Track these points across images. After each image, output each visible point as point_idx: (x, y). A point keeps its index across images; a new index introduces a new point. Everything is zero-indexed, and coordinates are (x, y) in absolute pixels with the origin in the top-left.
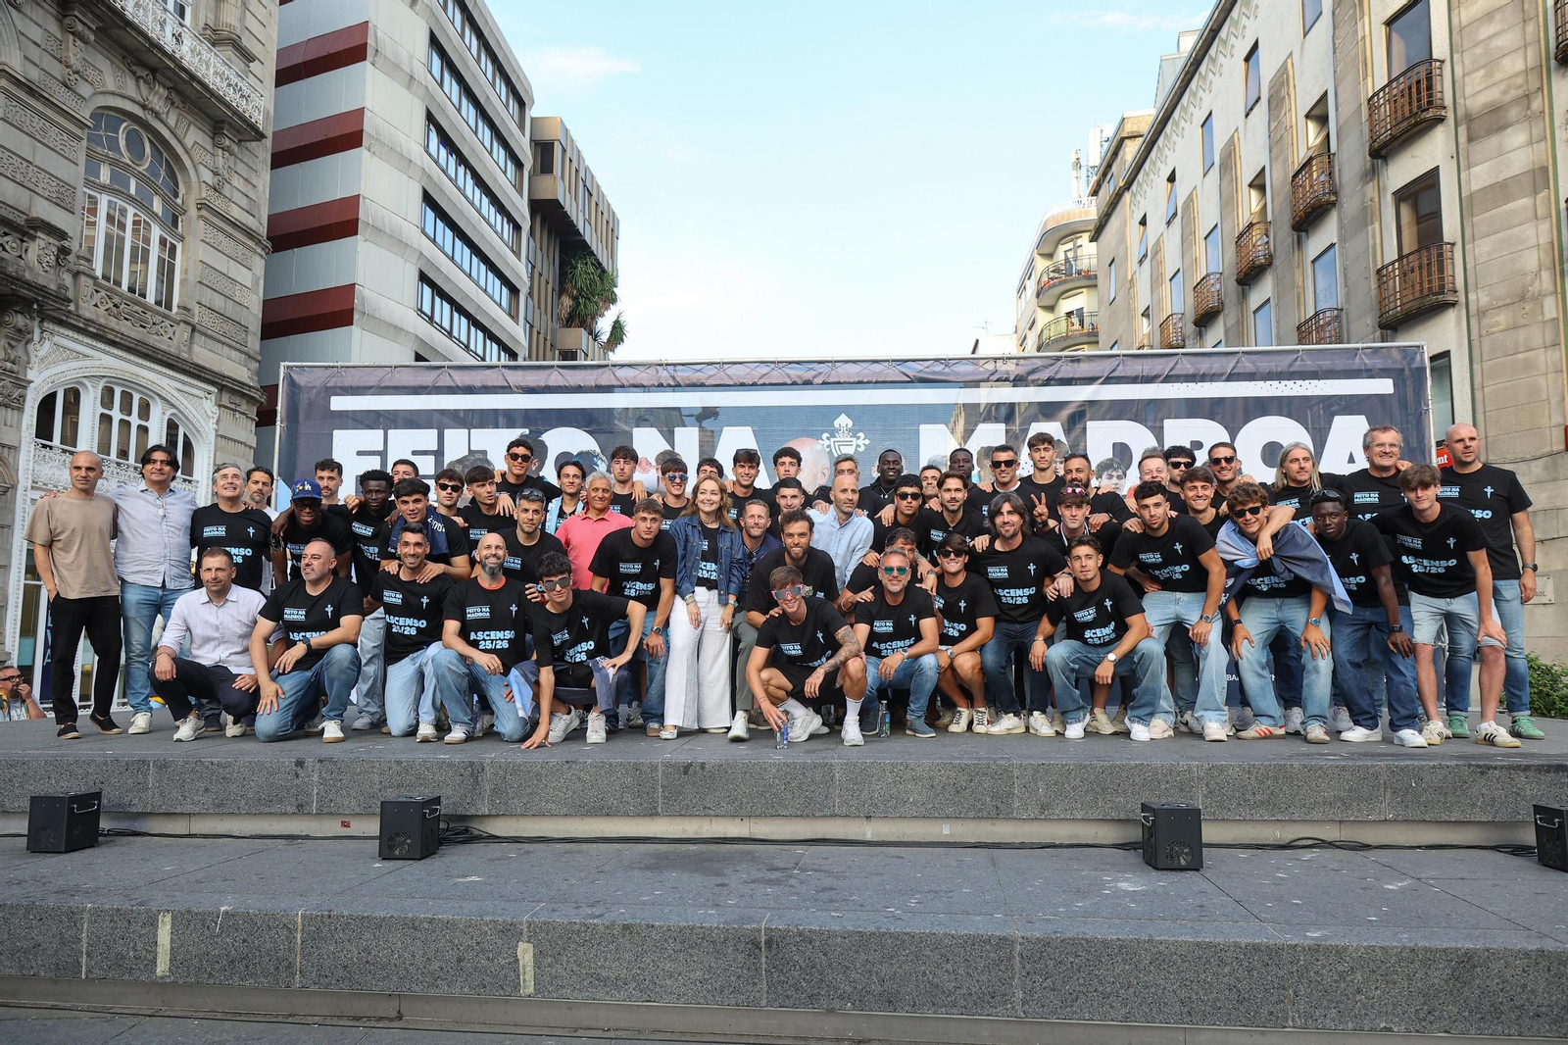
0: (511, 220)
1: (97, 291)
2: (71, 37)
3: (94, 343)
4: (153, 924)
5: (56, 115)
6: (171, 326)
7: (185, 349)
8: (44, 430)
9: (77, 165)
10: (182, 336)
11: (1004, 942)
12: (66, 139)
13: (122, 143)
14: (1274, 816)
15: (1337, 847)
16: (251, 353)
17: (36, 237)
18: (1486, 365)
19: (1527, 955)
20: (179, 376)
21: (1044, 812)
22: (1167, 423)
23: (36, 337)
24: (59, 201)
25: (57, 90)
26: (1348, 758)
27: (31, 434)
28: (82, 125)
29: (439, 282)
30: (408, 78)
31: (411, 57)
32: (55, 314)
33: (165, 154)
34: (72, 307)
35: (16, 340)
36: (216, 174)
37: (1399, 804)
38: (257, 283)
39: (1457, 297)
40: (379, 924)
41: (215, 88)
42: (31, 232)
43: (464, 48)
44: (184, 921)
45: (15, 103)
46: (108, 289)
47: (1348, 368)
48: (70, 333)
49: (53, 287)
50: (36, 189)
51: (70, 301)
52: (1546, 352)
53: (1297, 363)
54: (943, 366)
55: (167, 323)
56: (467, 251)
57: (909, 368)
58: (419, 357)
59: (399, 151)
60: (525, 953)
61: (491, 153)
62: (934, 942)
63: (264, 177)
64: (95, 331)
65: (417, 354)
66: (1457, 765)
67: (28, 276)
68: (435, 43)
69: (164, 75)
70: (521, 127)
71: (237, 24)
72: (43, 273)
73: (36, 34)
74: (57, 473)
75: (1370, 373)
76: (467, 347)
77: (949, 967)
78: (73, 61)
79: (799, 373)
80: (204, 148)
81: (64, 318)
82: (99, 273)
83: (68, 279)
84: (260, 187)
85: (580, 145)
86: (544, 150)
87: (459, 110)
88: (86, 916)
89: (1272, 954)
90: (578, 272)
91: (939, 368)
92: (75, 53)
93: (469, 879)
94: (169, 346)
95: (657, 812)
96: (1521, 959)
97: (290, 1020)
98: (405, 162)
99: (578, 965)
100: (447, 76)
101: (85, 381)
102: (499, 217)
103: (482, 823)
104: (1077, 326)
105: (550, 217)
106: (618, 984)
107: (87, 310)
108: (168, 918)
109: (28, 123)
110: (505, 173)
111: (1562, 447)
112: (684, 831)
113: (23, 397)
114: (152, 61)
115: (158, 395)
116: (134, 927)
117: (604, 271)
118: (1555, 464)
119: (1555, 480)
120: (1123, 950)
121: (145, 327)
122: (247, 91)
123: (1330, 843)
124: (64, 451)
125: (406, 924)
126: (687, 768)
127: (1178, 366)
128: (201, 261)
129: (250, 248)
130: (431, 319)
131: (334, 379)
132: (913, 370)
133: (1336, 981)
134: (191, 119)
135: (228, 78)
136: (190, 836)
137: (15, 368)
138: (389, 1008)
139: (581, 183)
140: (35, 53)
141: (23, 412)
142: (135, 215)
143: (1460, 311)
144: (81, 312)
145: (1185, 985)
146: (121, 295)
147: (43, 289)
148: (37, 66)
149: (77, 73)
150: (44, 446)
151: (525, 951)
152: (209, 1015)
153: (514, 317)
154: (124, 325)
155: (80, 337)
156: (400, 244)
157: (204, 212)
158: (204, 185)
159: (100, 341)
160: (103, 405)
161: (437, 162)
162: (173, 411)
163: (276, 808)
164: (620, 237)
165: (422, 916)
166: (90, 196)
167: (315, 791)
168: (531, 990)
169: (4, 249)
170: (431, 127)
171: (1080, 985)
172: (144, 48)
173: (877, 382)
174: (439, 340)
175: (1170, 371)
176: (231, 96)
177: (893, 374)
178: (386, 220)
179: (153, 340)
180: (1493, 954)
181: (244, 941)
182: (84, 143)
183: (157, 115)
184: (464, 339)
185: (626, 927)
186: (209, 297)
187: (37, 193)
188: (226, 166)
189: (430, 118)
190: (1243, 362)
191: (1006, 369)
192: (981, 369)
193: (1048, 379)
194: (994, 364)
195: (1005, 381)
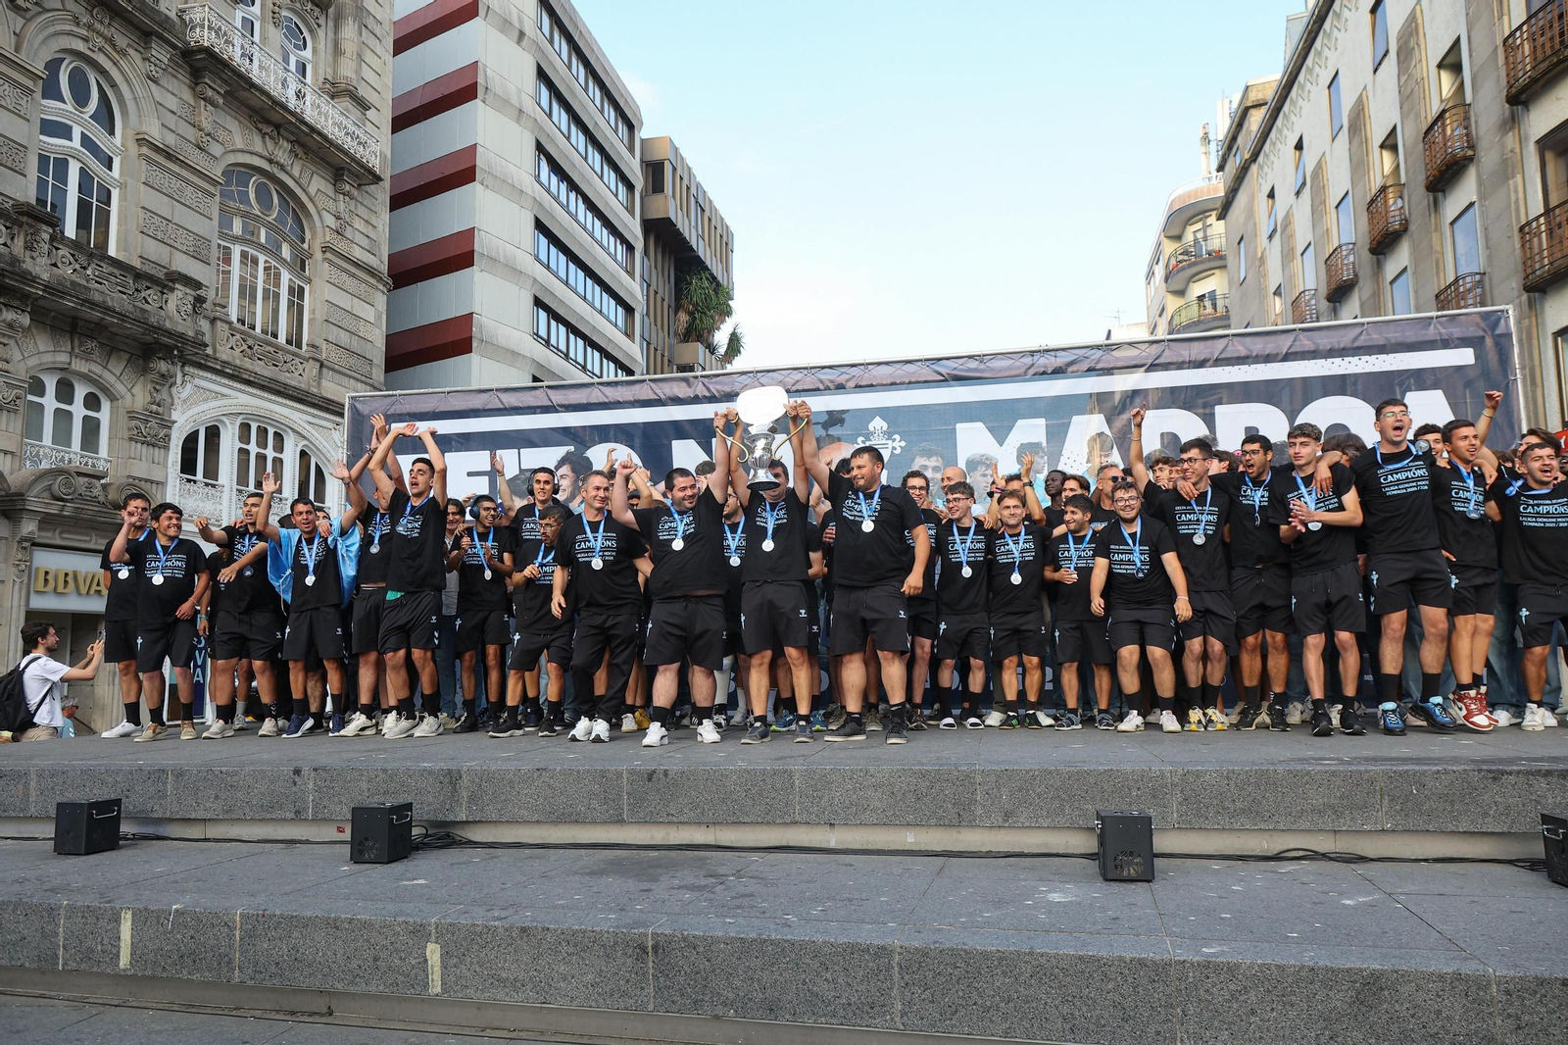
0: (624, 241)
1: (233, 335)
2: (203, 103)
3: (231, 383)
4: (117, 920)
5: (190, 175)
6: (301, 363)
7: (314, 384)
8: (188, 466)
9: (211, 219)
10: (312, 371)
11: (883, 952)
12: (200, 196)
13: (252, 196)
14: (1256, 825)
15: (1331, 859)
16: (376, 384)
17: (174, 289)
19: (1441, 977)
20: (309, 409)
21: (1008, 819)
22: (1219, 409)
23: (179, 381)
24: (195, 254)
25: (192, 152)
26: (1349, 763)
27: (176, 470)
28: (214, 183)
29: (554, 306)
30: (517, 112)
31: (520, 91)
32: (194, 358)
33: (292, 204)
34: (209, 351)
35: (161, 384)
36: (338, 218)
37: (1398, 812)
38: (380, 318)
40: (306, 923)
41: (334, 138)
42: (170, 284)
43: (571, 78)
44: (141, 918)
45: (155, 168)
46: (242, 333)
47: (1420, 339)
48: (209, 375)
49: (191, 333)
50: (176, 245)
51: (207, 346)
53: (1362, 337)
54: (978, 362)
55: (297, 360)
56: (581, 274)
57: (943, 366)
58: (535, 379)
59: (510, 182)
60: (433, 953)
61: (601, 178)
62: (814, 950)
63: (383, 218)
64: (231, 372)
65: (534, 376)
66: (1465, 770)
67: (168, 325)
68: (542, 75)
69: (287, 130)
70: (631, 149)
71: (354, 76)
72: (181, 321)
73: (172, 102)
74: (201, 504)
75: (1446, 344)
76: (584, 368)
77: (828, 975)
78: (205, 124)
79: (832, 377)
80: (327, 195)
81: (203, 362)
82: (234, 318)
83: (205, 325)
84: (380, 228)
85: (690, 162)
86: (655, 170)
87: (568, 139)
88: (62, 912)
89: (1159, 970)
90: (692, 288)
91: (973, 364)
92: (206, 117)
93: (416, 882)
94: (300, 382)
95: (623, 819)
96: (1434, 982)
97: (234, 1013)
98: (517, 193)
99: (481, 966)
100: (555, 106)
101: (224, 419)
102: (612, 239)
103: (463, 829)
104: (1210, 310)
105: (663, 235)
106: (515, 984)
107: (224, 354)
108: (129, 915)
109: (167, 184)
110: (616, 196)
112: (652, 838)
113: (168, 436)
114: (276, 118)
115: (291, 428)
116: (101, 923)
117: (718, 284)
120: (1004, 961)
121: (277, 366)
122: (364, 138)
123: (1324, 855)
124: (207, 485)
125: (329, 923)
126: (650, 776)
127: (1230, 348)
128: (327, 301)
129: (372, 286)
130: (547, 343)
131: (394, 407)
132: (945, 368)
133: (1228, 1001)
134: (314, 169)
135: (345, 128)
136: (206, 840)
137: (160, 410)
138: (321, 1005)
139: (692, 199)
140: (171, 121)
141: (169, 450)
142: (266, 262)
144: (218, 355)
145: (1067, 1000)
146: (254, 338)
147: (181, 336)
148: (174, 132)
149: (209, 135)
150: (189, 481)
151: (432, 952)
152: (167, 1006)
153: (629, 335)
154: (258, 365)
155: (218, 379)
156: (514, 272)
157: (328, 255)
158: (327, 229)
159: (236, 381)
160: (241, 441)
161: (548, 191)
162: (305, 442)
163: (277, 814)
164: (735, 251)
165: (343, 916)
166: (225, 248)
167: (311, 798)
168: (438, 990)
169: (147, 302)
170: (542, 156)
171: (959, 997)
172: (267, 107)
173: (910, 383)
174: (556, 362)
175: (1221, 353)
176: (349, 144)
177: (926, 373)
178: (501, 252)
179: (285, 378)
180: (1402, 975)
181: (192, 937)
182: (218, 198)
183: (282, 167)
184: (580, 360)
185: (524, 930)
186: (335, 334)
187: (177, 249)
188: (347, 210)
189: (540, 148)
190: (1301, 341)
191: (1043, 362)
192: (1017, 363)
193: (1089, 370)
194: (1031, 358)
195: (1043, 374)
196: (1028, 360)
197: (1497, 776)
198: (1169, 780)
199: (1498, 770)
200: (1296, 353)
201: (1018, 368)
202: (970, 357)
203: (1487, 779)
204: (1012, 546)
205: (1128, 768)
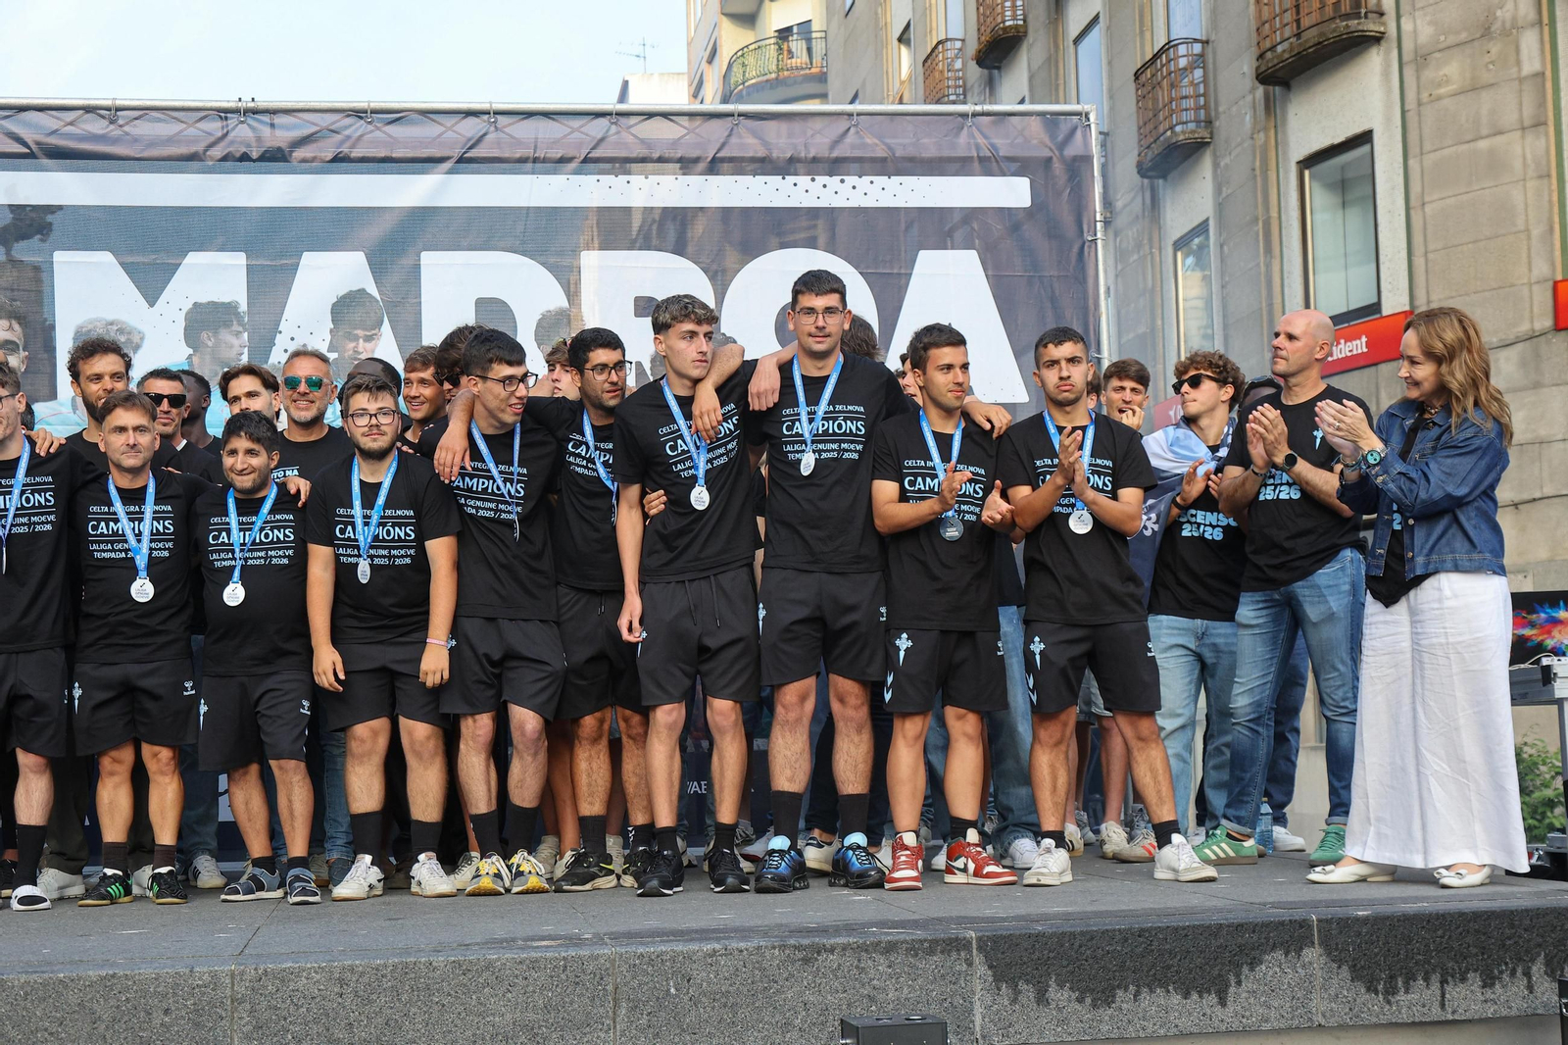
18: (1430, 159)
22: (587, 258)
37: (642, 1031)
39: (1384, 24)
52: (1523, 137)
57: (27, 125)
66: (759, 948)
75: (990, 165)
91: (95, 126)
104: (800, 57)
111: (1548, 322)
118: (1537, 355)
119: (1537, 385)
127: (612, 138)
143: (1388, 52)
175: (595, 147)
190: (740, 137)
191: (243, 134)
192: (192, 131)
193: (336, 159)
194: (219, 124)
195: (241, 160)
196: (214, 127)
197: (810, 955)
198: (228, 992)
199: (811, 946)
200: (731, 160)
201: (195, 141)
202: (89, 109)
203: (793, 962)
204: (125, 525)
205: (147, 971)
